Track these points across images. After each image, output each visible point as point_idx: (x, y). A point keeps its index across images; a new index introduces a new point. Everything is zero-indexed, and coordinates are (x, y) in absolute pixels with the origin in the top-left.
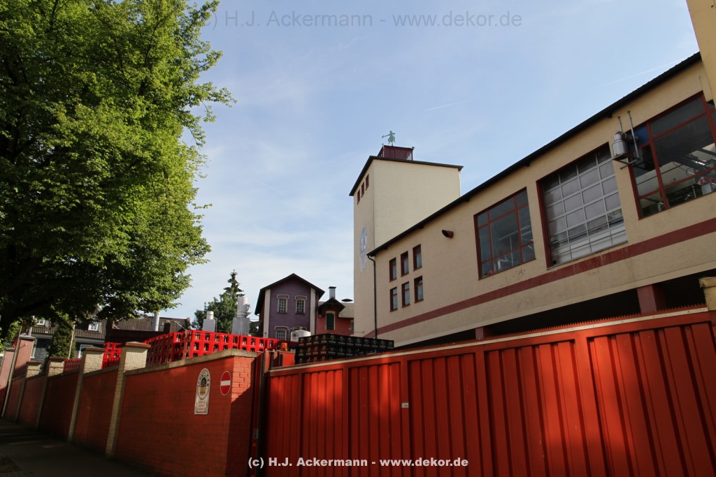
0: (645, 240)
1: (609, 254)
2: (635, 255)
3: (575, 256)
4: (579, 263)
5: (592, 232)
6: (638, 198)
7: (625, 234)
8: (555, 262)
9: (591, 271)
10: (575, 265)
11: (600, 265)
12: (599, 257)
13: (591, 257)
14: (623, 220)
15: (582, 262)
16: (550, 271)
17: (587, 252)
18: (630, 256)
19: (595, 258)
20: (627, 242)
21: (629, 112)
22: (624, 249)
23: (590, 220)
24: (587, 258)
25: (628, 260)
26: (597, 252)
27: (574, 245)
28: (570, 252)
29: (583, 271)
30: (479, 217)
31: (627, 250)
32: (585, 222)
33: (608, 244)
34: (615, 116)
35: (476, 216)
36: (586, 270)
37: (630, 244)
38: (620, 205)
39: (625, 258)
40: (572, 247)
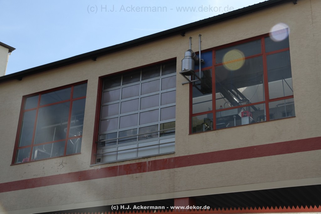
0: (191, 154)
1: (155, 161)
2: (179, 167)
3: (120, 158)
4: (124, 165)
5: (141, 138)
6: (192, 115)
7: (174, 145)
8: (99, 160)
9: (135, 175)
10: (120, 166)
11: (144, 171)
12: (145, 162)
13: (137, 161)
14: (174, 132)
15: (128, 165)
16: (93, 168)
17: (134, 156)
18: (174, 167)
19: (141, 163)
20: (174, 153)
21: (200, 35)
22: (170, 159)
23: (142, 126)
24: (134, 162)
25: (172, 170)
26: (144, 158)
27: (122, 147)
28: (117, 153)
29: (127, 174)
30: (28, 99)
31: (172, 161)
32: (138, 127)
33: (156, 152)
34: (188, 35)
35: (25, 97)
36: (130, 174)
37: (176, 155)
38: (175, 118)
39: (169, 168)
40: (120, 149)
